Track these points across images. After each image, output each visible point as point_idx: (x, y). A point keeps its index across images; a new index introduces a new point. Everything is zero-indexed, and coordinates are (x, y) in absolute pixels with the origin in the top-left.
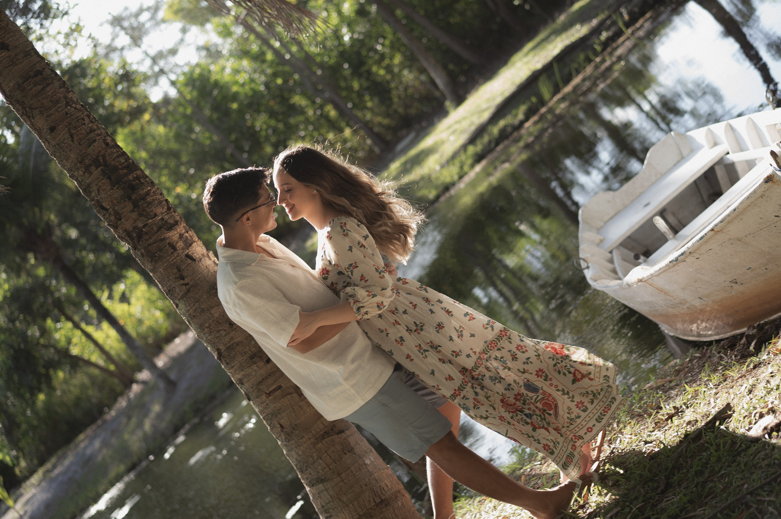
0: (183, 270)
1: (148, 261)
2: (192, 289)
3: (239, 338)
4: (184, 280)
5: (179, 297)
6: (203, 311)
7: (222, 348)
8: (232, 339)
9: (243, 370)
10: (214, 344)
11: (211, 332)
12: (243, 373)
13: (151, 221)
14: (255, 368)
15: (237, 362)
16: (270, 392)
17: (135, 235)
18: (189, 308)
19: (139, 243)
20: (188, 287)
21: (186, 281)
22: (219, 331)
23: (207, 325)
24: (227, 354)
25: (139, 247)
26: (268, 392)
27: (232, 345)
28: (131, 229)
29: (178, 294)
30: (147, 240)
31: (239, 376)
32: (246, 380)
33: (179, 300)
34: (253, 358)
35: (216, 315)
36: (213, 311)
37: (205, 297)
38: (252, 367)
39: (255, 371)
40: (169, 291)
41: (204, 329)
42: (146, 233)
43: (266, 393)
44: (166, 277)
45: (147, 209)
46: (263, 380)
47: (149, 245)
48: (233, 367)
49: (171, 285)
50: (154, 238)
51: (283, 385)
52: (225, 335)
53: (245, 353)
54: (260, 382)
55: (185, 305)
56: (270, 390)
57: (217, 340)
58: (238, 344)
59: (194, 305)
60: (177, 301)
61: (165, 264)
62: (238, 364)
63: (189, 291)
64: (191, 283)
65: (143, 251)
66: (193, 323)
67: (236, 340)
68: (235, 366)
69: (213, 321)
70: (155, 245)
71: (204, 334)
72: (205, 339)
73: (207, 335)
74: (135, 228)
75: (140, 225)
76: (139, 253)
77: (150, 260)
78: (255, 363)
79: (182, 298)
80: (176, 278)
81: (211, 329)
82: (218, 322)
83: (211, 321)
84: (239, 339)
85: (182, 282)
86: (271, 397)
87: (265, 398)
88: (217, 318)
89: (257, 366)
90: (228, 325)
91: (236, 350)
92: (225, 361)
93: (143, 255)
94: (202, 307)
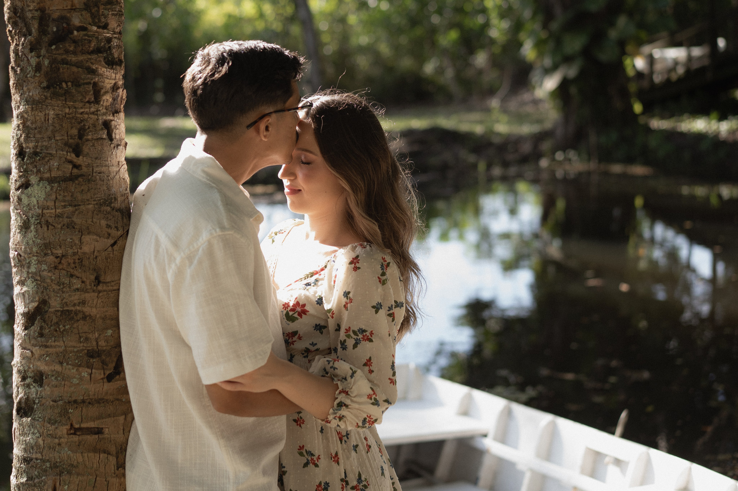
0: (88, 140)
1: (40, 83)
2: (80, 179)
3: (94, 310)
4: (78, 156)
5: (47, 175)
6: (71, 226)
7: (55, 304)
8: (83, 303)
9: (61, 363)
10: (46, 288)
11: (56, 268)
12: (58, 368)
13: (95, 28)
14: (85, 374)
15: (62, 343)
16: (80, 429)
17: (55, 29)
18: (51, 204)
19: (50, 45)
20: (75, 171)
21: (79, 161)
22: (72, 276)
23: (59, 252)
24: (55, 320)
25: (43, 52)
26: (77, 426)
27: (76, 313)
28: (56, 15)
29: (50, 170)
30: (67, 52)
31: (43, 367)
32: (54, 382)
33: (41, 179)
34: (92, 357)
35: (86, 249)
36: (87, 238)
37: (91, 206)
38: (81, 369)
39: (81, 379)
40: (36, 154)
41: (46, 254)
42: (75, 42)
43: (72, 425)
44: (51, 128)
45: (102, 7)
46: (83, 401)
47: (65, 62)
48: (46, 346)
49: (47, 148)
50: (81, 58)
51: (106, 431)
52: (78, 289)
53: (87, 339)
54: (75, 401)
55: (48, 195)
56: (84, 425)
57: (56, 287)
58: (84, 318)
59: (65, 206)
60: (33, 179)
61: (67, 110)
62: (61, 349)
63: (72, 178)
64: (85, 170)
65: (46, 62)
66: (37, 231)
67: (87, 310)
68: (51, 346)
69: (74, 254)
70: (75, 69)
71: (39, 262)
72: (33, 269)
73: (44, 267)
74: (63, 19)
75: (76, 21)
76: (34, 61)
77: (45, 84)
78: (90, 366)
79: (51, 181)
80: (66, 144)
81: (60, 263)
82: (81, 260)
83: (70, 251)
84: (94, 312)
85: (72, 156)
86: (75, 438)
87: (65, 431)
88: (84, 253)
89: (91, 374)
90: (93, 277)
91: (75, 325)
92: (41, 328)
93: (38, 68)
94: (75, 219)
